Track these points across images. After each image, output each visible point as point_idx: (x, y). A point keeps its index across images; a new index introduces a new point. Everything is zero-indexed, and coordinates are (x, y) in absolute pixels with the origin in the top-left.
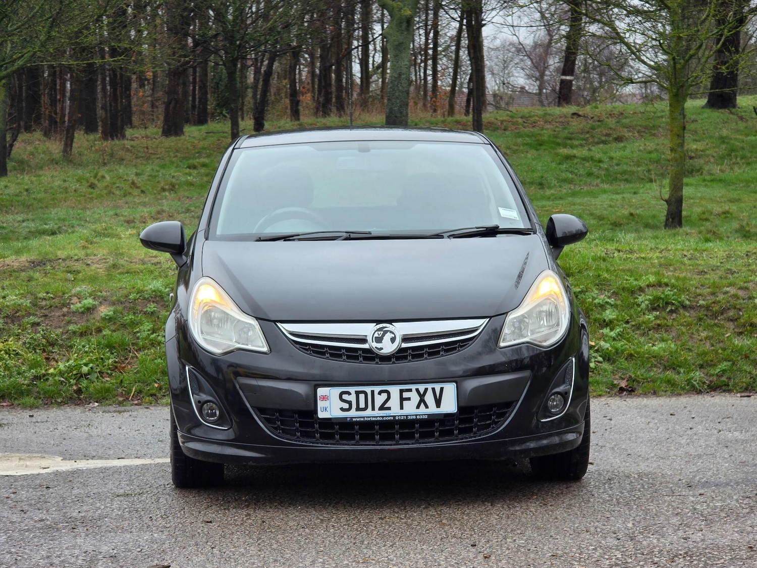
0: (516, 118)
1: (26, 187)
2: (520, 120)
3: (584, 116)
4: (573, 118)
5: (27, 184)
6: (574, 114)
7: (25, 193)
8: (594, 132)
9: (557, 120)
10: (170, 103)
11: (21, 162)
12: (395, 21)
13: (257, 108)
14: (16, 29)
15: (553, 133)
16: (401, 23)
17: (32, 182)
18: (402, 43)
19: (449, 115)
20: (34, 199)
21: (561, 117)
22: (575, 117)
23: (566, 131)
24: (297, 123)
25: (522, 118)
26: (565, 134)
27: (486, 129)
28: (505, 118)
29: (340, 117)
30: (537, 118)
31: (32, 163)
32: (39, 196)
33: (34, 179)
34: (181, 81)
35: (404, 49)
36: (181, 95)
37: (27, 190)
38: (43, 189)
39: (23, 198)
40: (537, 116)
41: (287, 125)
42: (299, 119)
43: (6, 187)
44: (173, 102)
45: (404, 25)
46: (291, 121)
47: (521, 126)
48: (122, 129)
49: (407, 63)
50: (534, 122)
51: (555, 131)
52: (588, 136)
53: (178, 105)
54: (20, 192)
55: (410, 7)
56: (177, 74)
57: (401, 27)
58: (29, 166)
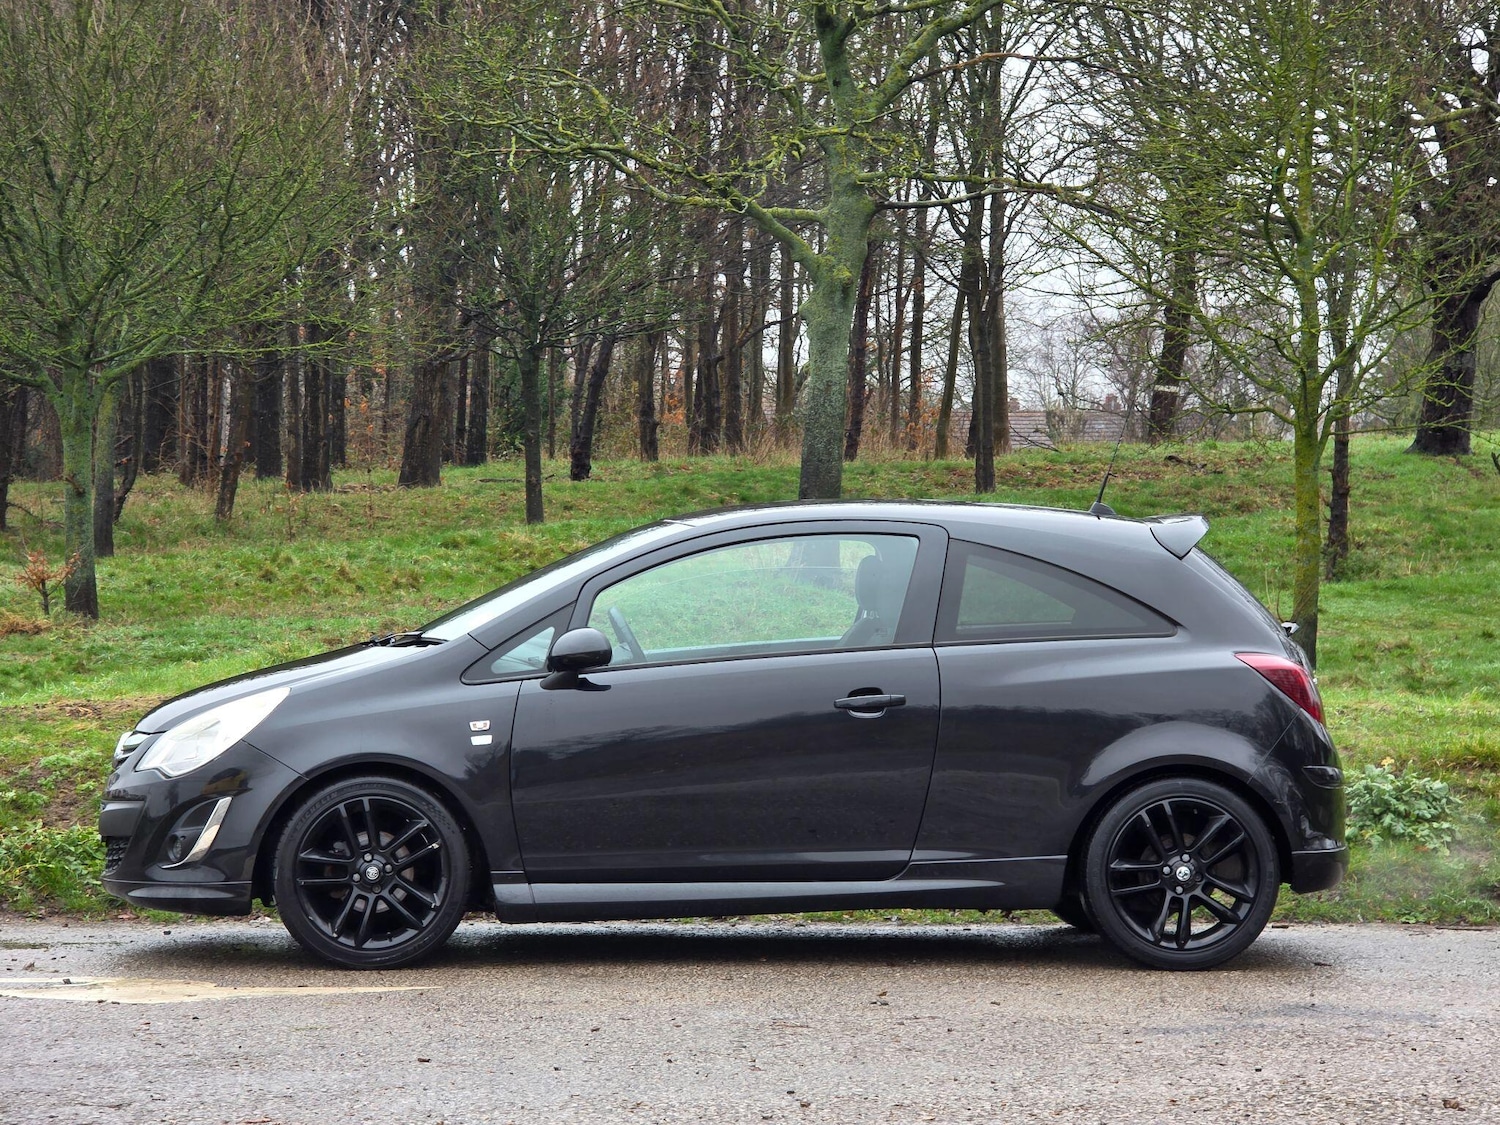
0: (1061, 463)
1: (148, 577)
2: (1068, 469)
3: (1189, 463)
4: (1167, 466)
5: (149, 572)
6: (1170, 458)
7: (146, 588)
8: (1199, 493)
9: (1138, 469)
10: (416, 425)
11: (140, 531)
12: (821, 288)
13: (578, 437)
14: (139, 294)
15: (1123, 494)
16: (832, 292)
17: (159, 568)
18: (834, 328)
19: (937, 455)
20: (163, 598)
21: (1145, 464)
22: (1171, 464)
23: (1147, 491)
24: (650, 465)
25: (1071, 463)
26: (1145, 495)
27: (1003, 484)
28: (1041, 463)
29: (733, 455)
30: (1100, 465)
31: (159, 533)
32: (172, 593)
33: (162, 562)
34: (437, 385)
35: (837, 338)
36: (436, 411)
37: (149, 582)
38: (178, 581)
39: (142, 595)
40: (1100, 460)
41: (634, 468)
42: (656, 459)
43: (112, 575)
44: (422, 423)
45: (838, 296)
46: (642, 461)
47: (1068, 479)
48: (326, 471)
49: (842, 364)
50: (1094, 473)
51: (1126, 490)
52: (1186, 500)
53: (431, 429)
54: (138, 585)
55: (849, 264)
56: (431, 372)
57: (832, 299)
58: (154, 538)
